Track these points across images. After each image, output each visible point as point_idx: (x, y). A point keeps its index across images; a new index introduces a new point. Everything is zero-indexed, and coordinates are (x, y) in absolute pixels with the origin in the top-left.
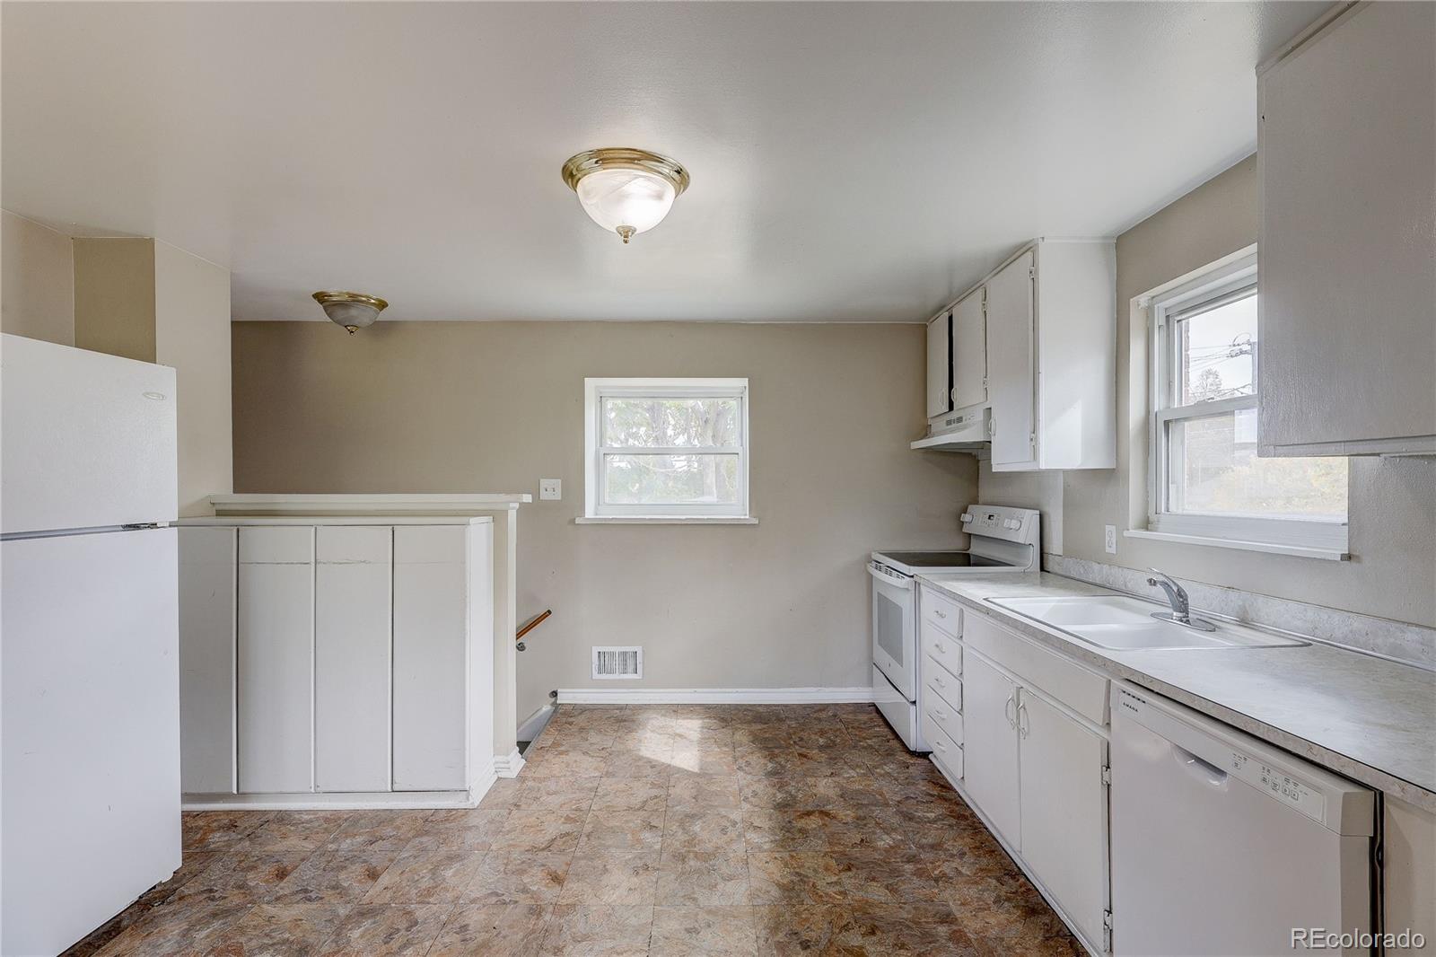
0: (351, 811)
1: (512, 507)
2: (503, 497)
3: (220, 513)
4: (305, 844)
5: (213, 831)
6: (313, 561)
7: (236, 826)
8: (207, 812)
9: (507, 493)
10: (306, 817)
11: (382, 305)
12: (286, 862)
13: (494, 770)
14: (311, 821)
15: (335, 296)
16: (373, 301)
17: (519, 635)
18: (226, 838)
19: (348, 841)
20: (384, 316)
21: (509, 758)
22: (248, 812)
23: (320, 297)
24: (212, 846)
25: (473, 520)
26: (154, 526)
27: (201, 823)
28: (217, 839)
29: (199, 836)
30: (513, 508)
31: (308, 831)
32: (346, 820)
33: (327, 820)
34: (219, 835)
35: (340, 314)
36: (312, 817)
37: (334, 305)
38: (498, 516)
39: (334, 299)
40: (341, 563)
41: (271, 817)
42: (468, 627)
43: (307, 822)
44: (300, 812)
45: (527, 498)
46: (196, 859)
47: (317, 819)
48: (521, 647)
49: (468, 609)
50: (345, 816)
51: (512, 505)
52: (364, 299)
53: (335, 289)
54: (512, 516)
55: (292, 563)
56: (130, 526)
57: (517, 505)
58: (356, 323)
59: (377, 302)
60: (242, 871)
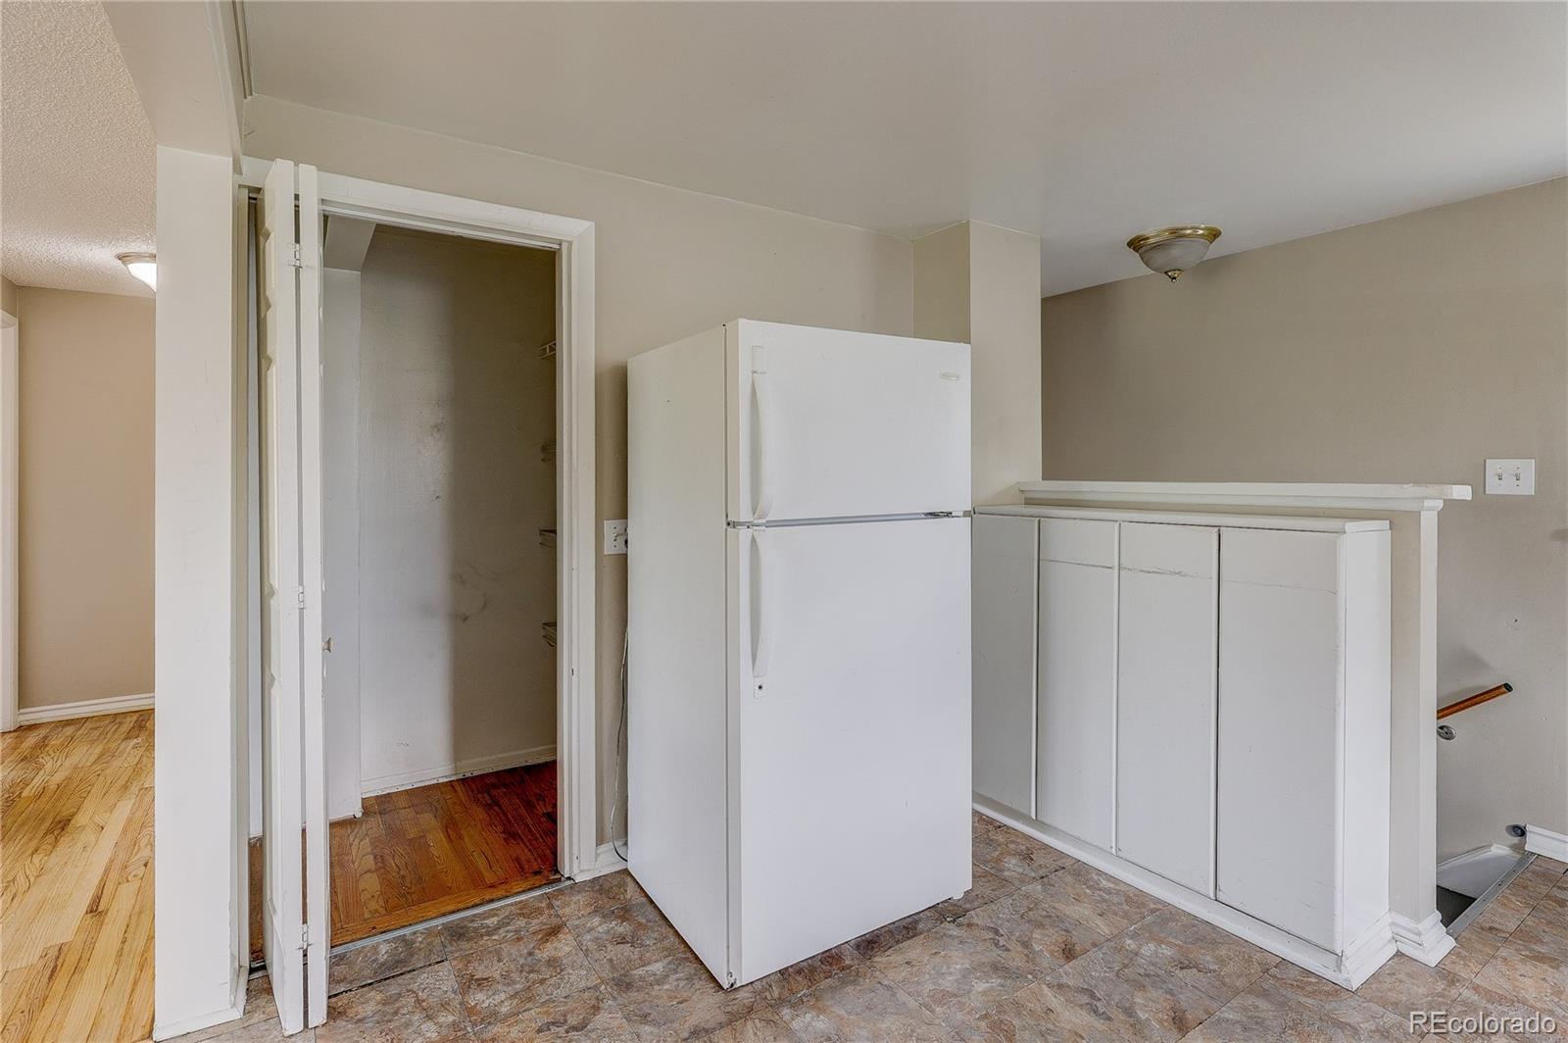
0: (1159, 901)
1: (1429, 505)
2: (1410, 490)
3: (1029, 502)
4: (1099, 921)
5: (1009, 854)
6: (1116, 565)
7: (1032, 859)
8: (1008, 828)
9: (1417, 483)
10: (1105, 883)
11: (1214, 235)
12: (1077, 937)
13: (1389, 935)
14: (1109, 892)
15: (1153, 237)
16: (1201, 232)
17: (1443, 712)
18: (1020, 870)
19: (1152, 946)
20: (1216, 249)
21: (1421, 927)
22: (1046, 847)
23: (1136, 244)
24: (1006, 873)
25: (1351, 526)
26: (948, 514)
27: (1001, 839)
28: (1012, 865)
29: (997, 853)
30: (1431, 509)
31: (1105, 906)
32: (1152, 911)
33: (1128, 899)
34: (1014, 861)
35: (1159, 258)
36: (1112, 886)
37: (1151, 249)
38: (1401, 524)
39: (1152, 241)
40: (1149, 572)
41: (1068, 864)
42: (1340, 694)
43: (1104, 890)
44: (1099, 872)
45: (1463, 492)
46: (989, 881)
47: (1118, 892)
48: (1445, 733)
49: (1341, 668)
50: (1152, 906)
51: (1428, 503)
52: (1189, 232)
53: (1153, 228)
54: (1429, 523)
55: (1094, 566)
56: (931, 514)
57: (1440, 504)
58: (1179, 266)
59: (1206, 232)
60: (1029, 922)
